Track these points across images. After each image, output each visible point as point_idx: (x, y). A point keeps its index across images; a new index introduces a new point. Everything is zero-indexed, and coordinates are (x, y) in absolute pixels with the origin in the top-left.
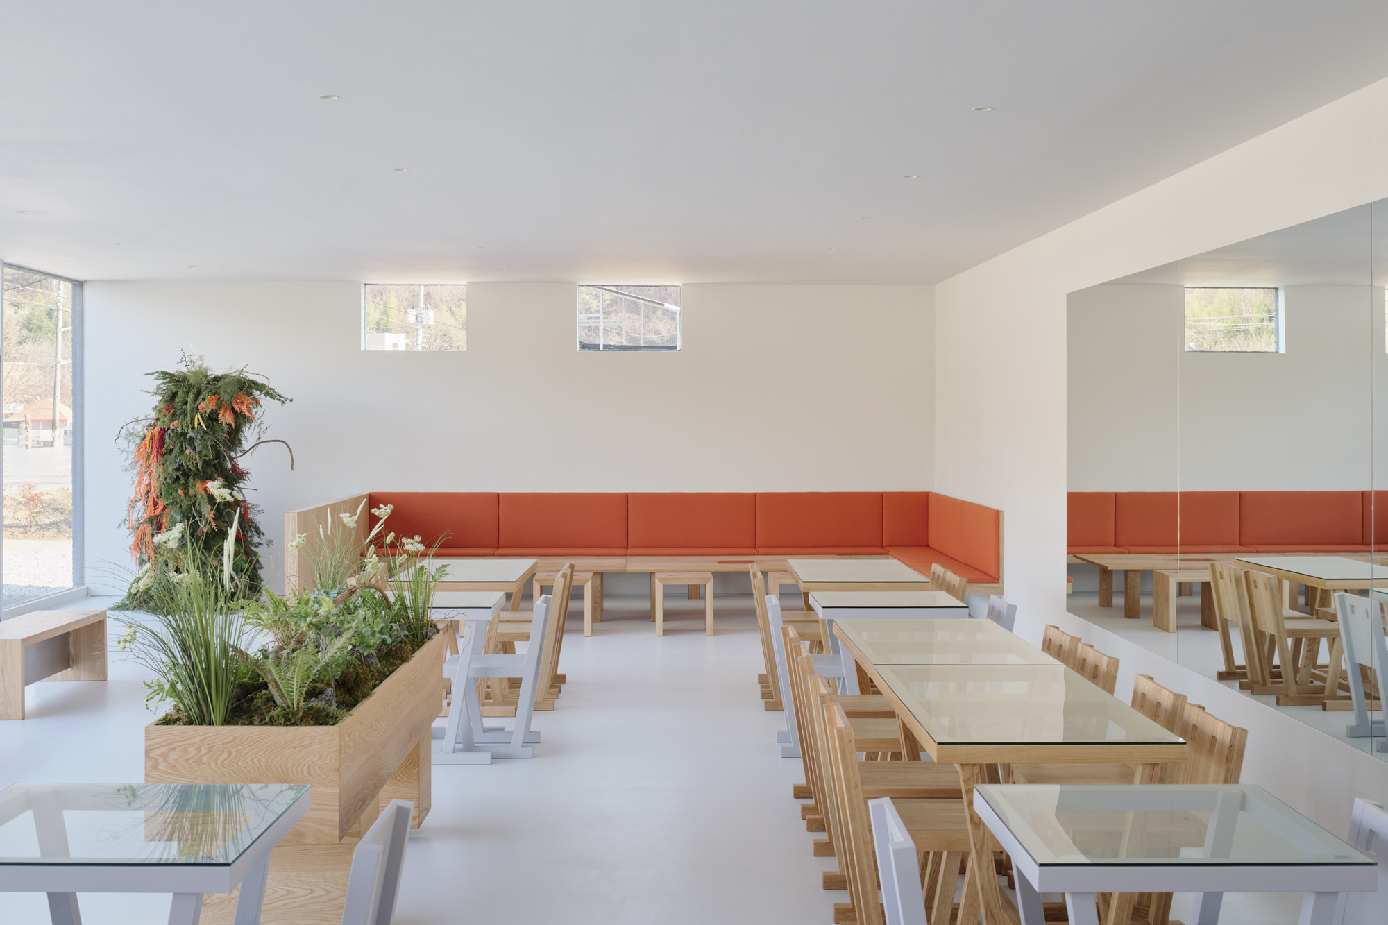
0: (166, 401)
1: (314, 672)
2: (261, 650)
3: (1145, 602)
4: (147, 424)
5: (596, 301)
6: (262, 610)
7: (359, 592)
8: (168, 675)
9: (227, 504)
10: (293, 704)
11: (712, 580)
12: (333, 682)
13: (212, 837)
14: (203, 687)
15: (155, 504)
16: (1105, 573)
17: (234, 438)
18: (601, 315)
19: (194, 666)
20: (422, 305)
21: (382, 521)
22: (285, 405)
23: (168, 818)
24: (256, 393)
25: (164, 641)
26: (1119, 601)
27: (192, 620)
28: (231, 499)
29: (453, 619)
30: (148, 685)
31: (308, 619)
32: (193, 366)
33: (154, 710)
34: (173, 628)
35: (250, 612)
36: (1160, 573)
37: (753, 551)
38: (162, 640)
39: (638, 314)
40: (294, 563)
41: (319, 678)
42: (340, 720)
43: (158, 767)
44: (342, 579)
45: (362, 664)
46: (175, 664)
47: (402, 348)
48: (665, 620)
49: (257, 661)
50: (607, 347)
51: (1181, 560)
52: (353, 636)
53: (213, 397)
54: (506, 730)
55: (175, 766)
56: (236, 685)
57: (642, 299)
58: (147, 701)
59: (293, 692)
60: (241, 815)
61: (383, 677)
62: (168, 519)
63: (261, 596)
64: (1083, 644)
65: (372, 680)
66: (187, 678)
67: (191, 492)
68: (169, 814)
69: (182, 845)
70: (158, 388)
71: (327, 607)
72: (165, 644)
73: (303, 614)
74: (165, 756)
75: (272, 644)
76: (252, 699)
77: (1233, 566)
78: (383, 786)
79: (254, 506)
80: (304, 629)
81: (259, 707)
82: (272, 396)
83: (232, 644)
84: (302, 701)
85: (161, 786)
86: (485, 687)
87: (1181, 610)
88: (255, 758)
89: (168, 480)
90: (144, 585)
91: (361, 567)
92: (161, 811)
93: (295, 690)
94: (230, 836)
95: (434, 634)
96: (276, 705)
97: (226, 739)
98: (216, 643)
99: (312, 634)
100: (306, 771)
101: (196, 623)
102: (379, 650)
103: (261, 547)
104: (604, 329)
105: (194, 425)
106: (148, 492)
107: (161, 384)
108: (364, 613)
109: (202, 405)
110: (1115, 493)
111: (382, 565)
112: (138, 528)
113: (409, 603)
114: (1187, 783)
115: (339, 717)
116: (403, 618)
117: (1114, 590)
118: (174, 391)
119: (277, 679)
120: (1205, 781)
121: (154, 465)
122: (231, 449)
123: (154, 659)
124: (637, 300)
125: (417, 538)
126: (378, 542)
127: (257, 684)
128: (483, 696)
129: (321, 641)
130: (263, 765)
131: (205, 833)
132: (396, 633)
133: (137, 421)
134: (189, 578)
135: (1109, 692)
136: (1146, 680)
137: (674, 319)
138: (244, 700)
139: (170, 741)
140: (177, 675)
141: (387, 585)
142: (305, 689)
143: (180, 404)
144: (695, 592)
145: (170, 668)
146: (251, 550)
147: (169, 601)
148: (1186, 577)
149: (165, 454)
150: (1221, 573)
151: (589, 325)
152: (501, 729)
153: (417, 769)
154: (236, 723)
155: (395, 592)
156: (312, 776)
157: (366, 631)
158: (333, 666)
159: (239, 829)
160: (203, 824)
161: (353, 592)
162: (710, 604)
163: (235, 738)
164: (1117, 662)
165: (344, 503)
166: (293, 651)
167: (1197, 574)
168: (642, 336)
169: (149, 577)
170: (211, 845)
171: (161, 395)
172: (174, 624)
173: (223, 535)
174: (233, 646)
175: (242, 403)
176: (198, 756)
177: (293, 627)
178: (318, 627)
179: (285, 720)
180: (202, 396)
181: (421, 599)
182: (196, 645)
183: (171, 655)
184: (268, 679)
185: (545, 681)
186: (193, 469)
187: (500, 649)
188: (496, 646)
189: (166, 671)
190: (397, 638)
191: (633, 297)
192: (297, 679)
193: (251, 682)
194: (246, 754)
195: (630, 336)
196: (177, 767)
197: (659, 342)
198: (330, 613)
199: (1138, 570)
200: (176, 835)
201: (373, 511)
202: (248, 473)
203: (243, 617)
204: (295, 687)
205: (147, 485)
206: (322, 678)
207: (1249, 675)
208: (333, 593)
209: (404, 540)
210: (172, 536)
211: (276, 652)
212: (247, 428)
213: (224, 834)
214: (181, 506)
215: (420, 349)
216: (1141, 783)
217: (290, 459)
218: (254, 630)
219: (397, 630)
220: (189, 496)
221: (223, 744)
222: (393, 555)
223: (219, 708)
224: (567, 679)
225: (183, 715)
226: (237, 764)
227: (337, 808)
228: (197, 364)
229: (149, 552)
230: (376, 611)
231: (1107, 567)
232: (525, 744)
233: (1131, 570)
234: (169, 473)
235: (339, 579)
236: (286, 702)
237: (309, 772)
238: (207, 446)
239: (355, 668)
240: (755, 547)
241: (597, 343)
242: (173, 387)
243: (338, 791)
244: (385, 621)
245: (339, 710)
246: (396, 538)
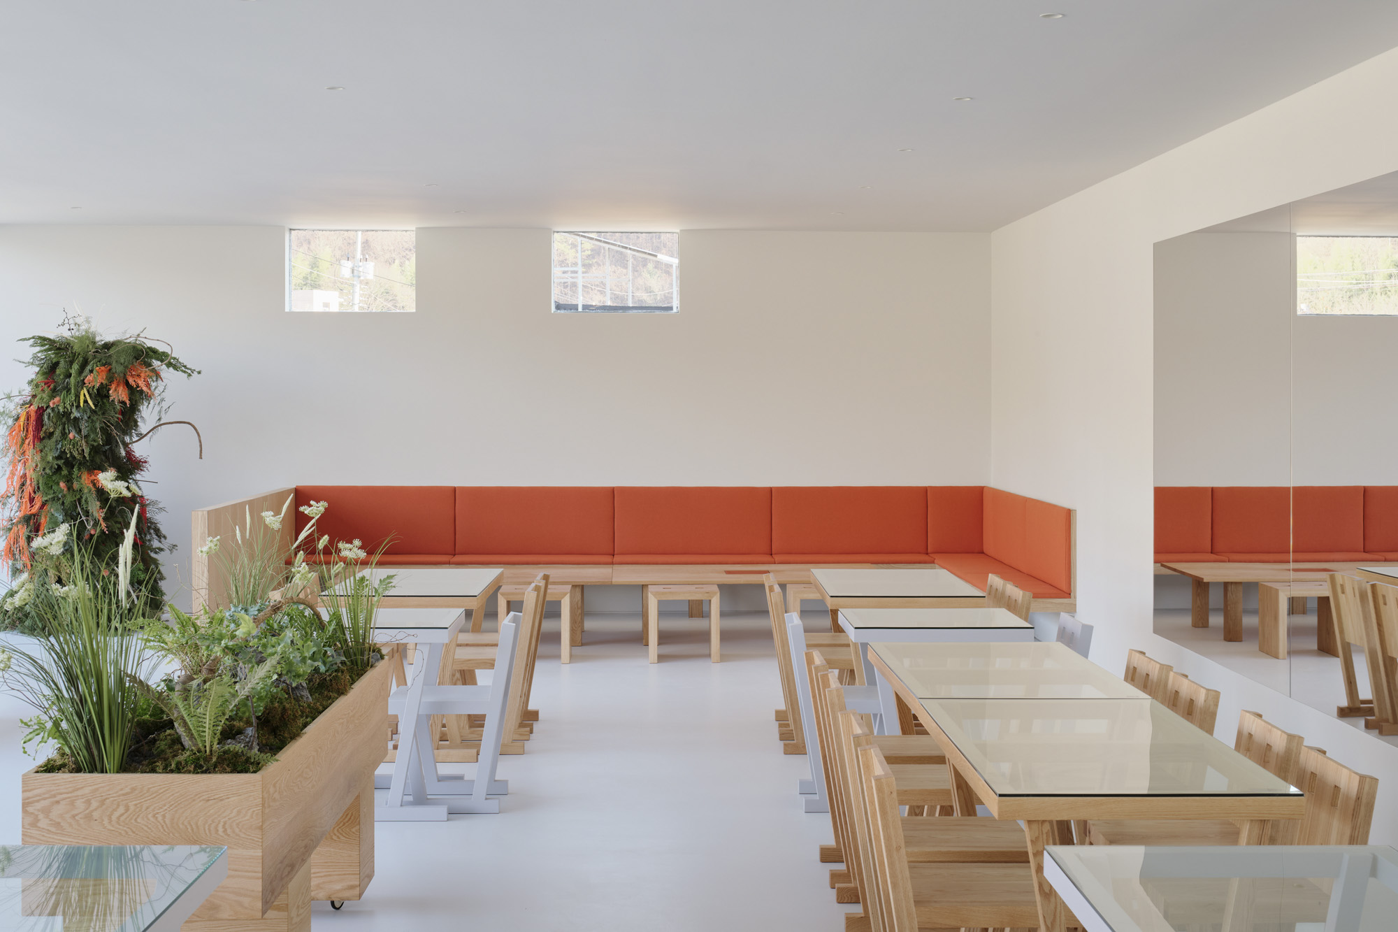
0: (44, 374)
1: (231, 707)
2: (165, 681)
3: (1249, 621)
4: (22, 402)
5: (574, 250)
6: (166, 631)
7: (285, 609)
8: (50, 711)
9: (121, 500)
10: (205, 747)
11: (718, 594)
12: (254, 720)
13: (105, 910)
14: (94, 726)
15: (32, 500)
16: (1200, 586)
17: (129, 419)
18: (580, 269)
19: (82, 700)
20: (359, 256)
21: (313, 521)
22: (191, 378)
23: (50, 887)
24: (156, 363)
25: (45, 670)
26: (1216, 620)
27: (78, 643)
28: (126, 494)
29: (401, 642)
30: (26, 724)
31: (223, 642)
32: (78, 330)
33: (33, 754)
34: (57, 653)
35: (151, 634)
36: (1267, 586)
37: (768, 558)
38: (42, 668)
39: (626, 268)
40: (203, 573)
41: (236, 714)
42: (262, 766)
43: (39, 825)
44: (264, 592)
45: (290, 697)
46: (59, 698)
47: (334, 308)
48: (659, 644)
49: (162, 693)
50: (586, 307)
51: (1295, 570)
52: (279, 663)
53: (103, 368)
54: (465, 779)
55: (59, 823)
56: (134, 724)
57: (630, 249)
58: (25, 743)
59: (205, 732)
60: (141, 884)
61: (315, 713)
62: (48, 519)
63: (163, 613)
64: (1175, 673)
65: (302, 717)
66: (74, 714)
67: (76, 486)
68: (51, 883)
69: (67, 921)
70: (35, 357)
71: (246, 628)
72: (46, 672)
73: (216, 635)
74: (46, 811)
75: (178, 673)
76: (154, 740)
77: (1357, 578)
78: (315, 847)
79: (154, 503)
80: (218, 654)
81: (163, 751)
82: (175, 368)
83: (129, 672)
84: (215, 743)
85: (42, 847)
86: (440, 725)
87: (1293, 632)
88: (158, 813)
89: (48, 471)
90: (20, 600)
91: (287, 578)
92: (42, 879)
93: (207, 730)
94: (128, 910)
95: (378, 660)
96: (184, 749)
97: (122, 790)
98: (109, 671)
99: (228, 660)
100: (221, 829)
101: (85, 647)
102: (310, 680)
103: (162, 553)
104: (583, 286)
105: (79, 402)
106: (23, 485)
107: (39, 352)
108: (291, 635)
109: (90, 378)
110: (1212, 488)
111: (313, 575)
112: (10, 529)
113: (346, 622)
114: (1303, 844)
115: (262, 763)
116: (340, 641)
117: (1210, 607)
118: (54, 361)
119: (185, 716)
120: (1325, 842)
121: (30, 452)
122: (125, 433)
123: (32, 691)
124: (624, 250)
125: (357, 542)
126: (309, 546)
127: (160, 722)
128: (438, 737)
129: (239, 669)
130: (168, 821)
131: (96, 906)
132: (331, 659)
133: (9, 397)
134: (76, 591)
135: (1207, 732)
136: (1253, 717)
137: (669, 273)
138: (144, 742)
139: (53, 793)
140: (61, 711)
141: (319, 600)
142: (220, 728)
143: (62, 377)
144: (697, 609)
145: (52, 702)
146: (150, 557)
147: (51, 620)
148: (1300, 591)
149: (44, 438)
150: (1342, 586)
151: (566, 280)
152: (460, 778)
153: (358, 827)
154: (135, 771)
155: (329, 609)
156: (229, 835)
157: (294, 656)
158: (255, 700)
159: (138, 901)
160: (94, 894)
161: (278, 608)
162: (715, 624)
163: (133, 789)
164: (1216, 695)
165: (265, 498)
166: (205, 681)
167: (1313, 587)
168: (630, 295)
169: (26, 589)
170: (104, 921)
171: (38, 365)
172: (57, 648)
173: (117, 539)
174: (131, 675)
175: (139, 376)
176: (87, 811)
177: (204, 652)
178: (235, 652)
179: (195, 767)
180: (89, 367)
181: (361, 618)
182: (85, 673)
183: (54, 686)
184: (174, 715)
185: (513, 718)
186: (78, 457)
187: (458, 679)
188: (453, 675)
189: (47, 706)
190: (332, 665)
191: (619, 246)
192: (210, 716)
193: (152, 719)
194: (147, 808)
195: (615, 294)
196: (62, 824)
197: (650, 302)
198: (249, 633)
199: (1241, 583)
200: (60, 909)
201: (302, 509)
202: (146, 462)
203: (142, 639)
204: (207, 725)
205: (21, 477)
206: (240, 714)
207: (1376, 711)
208: (254, 610)
209: (341, 545)
210: (55, 539)
211: (184, 683)
212: (145, 407)
213: (121, 907)
214: (63, 503)
215: (356, 309)
216: (1248, 843)
217: (198, 444)
218: (156, 655)
219: (332, 656)
220: (74, 490)
221: (119, 796)
222: (328, 563)
223: (113, 752)
224: (541, 716)
225: (70, 761)
226: (136, 820)
227: (260, 875)
228: (83, 327)
229: (24, 559)
230: (306, 633)
231: (1203, 579)
232: (490, 795)
233: (1232, 583)
234: (48, 462)
235: (260, 592)
236: (196, 745)
237: (225, 831)
238: (96, 429)
239: (281, 702)
240: (770, 553)
241: (574, 303)
242: (53, 356)
243: (261, 854)
244: (317, 645)
245: (262, 755)
246: (331, 542)
